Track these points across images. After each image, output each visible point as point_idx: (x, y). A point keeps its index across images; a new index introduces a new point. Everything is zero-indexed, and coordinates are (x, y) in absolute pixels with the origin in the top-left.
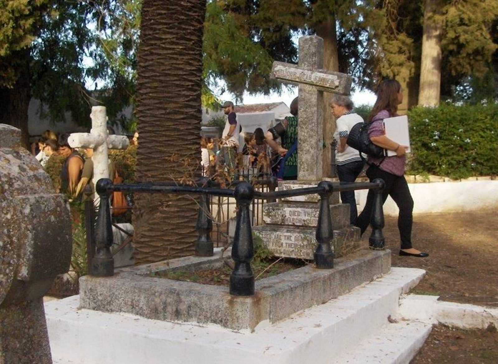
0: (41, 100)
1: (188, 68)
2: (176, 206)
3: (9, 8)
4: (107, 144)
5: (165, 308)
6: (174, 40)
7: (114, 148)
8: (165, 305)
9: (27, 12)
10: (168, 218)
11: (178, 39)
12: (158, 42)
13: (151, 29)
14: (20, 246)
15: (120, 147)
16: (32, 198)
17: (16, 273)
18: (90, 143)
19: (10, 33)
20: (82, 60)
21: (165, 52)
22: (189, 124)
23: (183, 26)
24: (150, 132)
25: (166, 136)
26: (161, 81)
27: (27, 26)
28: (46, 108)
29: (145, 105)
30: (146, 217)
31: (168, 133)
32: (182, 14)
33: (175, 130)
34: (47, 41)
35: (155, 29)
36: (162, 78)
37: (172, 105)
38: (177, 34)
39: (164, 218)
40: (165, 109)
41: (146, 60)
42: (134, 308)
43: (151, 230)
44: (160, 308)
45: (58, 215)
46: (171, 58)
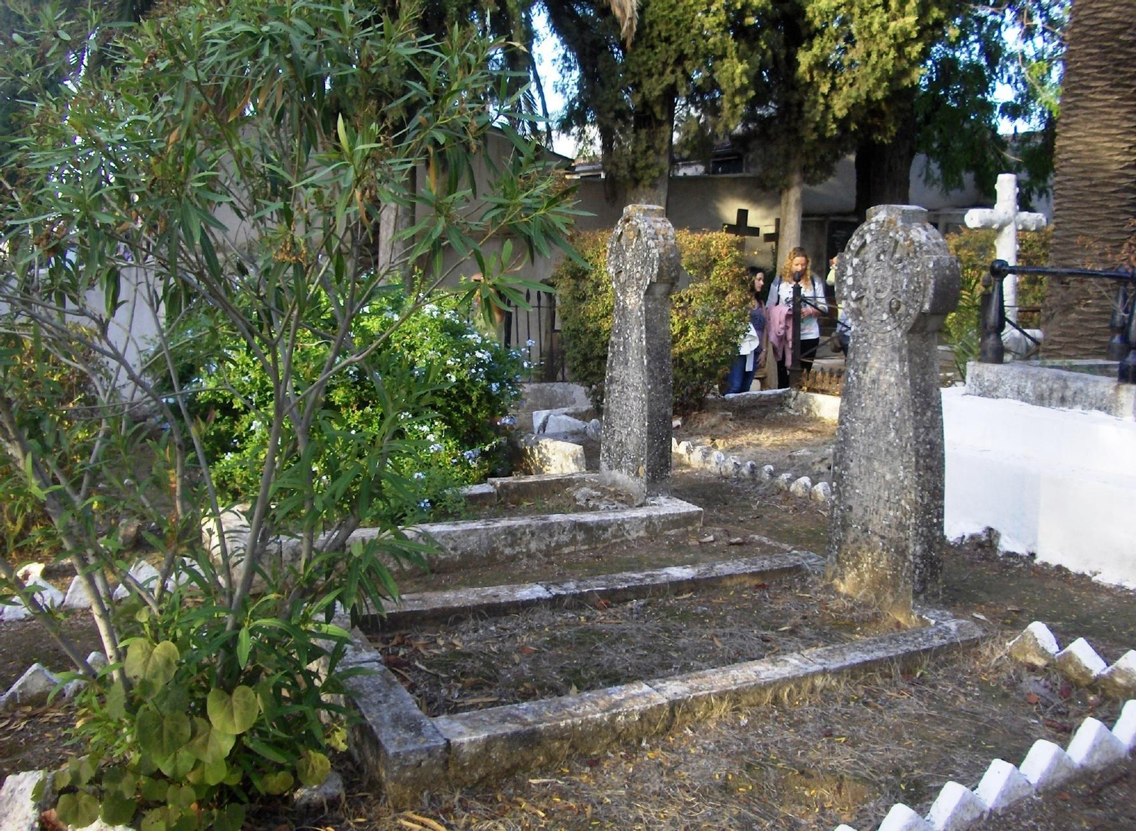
0: (928, 155)
1: (1125, 124)
2: (1097, 306)
3: (890, 32)
4: (1016, 225)
5: (1051, 394)
6: (1107, 88)
7: (1025, 230)
8: (1051, 391)
9: (914, 35)
10: (1086, 321)
11: (1112, 86)
12: (1086, 92)
13: (1078, 74)
14: (925, 289)
15: (1033, 228)
16: (935, 257)
17: (922, 307)
18: (992, 223)
19: (889, 67)
20: (993, 90)
21: (1095, 104)
22: (1123, 199)
23: (1121, 69)
24: (1068, 209)
25: (1090, 215)
26: (1087, 144)
27: (914, 54)
28: (934, 166)
29: (1065, 174)
30: (1057, 318)
31: (1092, 211)
32: (1120, 52)
33: (1101, 206)
34: (940, 63)
35: (1082, 75)
36: (1088, 139)
37: (1101, 175)
38: (1111, 79)
39: (1081, 320)
40: (1090, 179)
41: (1069, 116)
42: (1020, 394)
43: (1063, 335)
44: (1046, 394)
45: (952, 271)
46: (1102, 113)
